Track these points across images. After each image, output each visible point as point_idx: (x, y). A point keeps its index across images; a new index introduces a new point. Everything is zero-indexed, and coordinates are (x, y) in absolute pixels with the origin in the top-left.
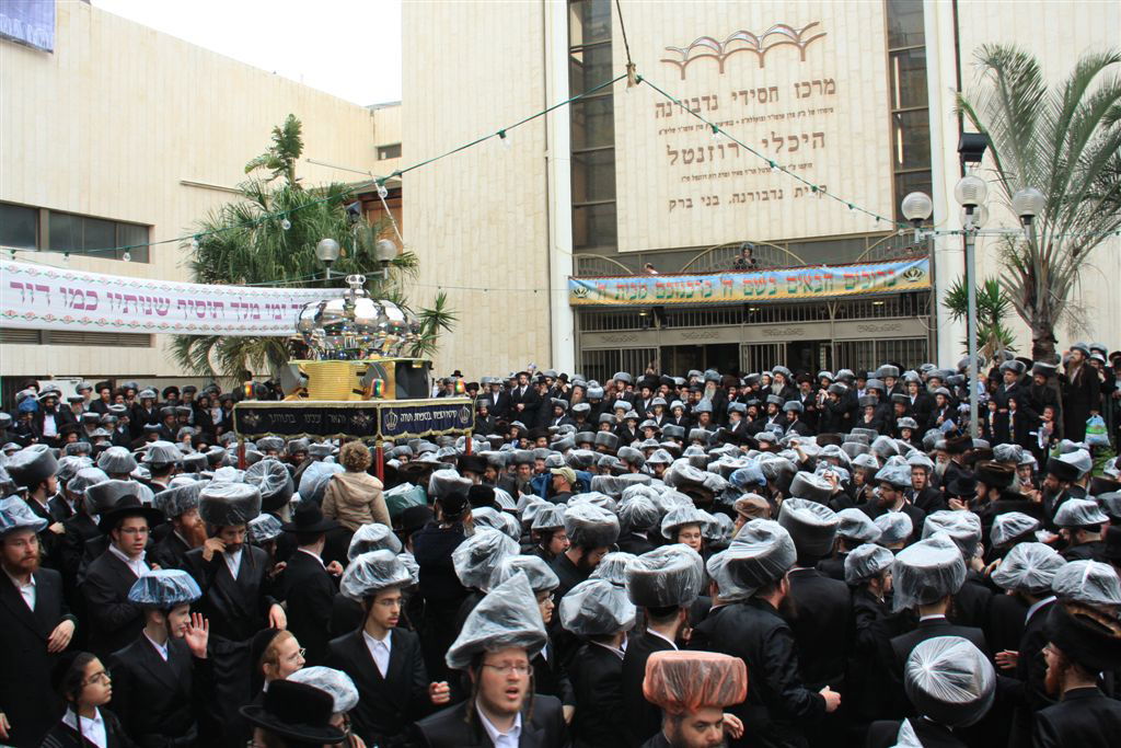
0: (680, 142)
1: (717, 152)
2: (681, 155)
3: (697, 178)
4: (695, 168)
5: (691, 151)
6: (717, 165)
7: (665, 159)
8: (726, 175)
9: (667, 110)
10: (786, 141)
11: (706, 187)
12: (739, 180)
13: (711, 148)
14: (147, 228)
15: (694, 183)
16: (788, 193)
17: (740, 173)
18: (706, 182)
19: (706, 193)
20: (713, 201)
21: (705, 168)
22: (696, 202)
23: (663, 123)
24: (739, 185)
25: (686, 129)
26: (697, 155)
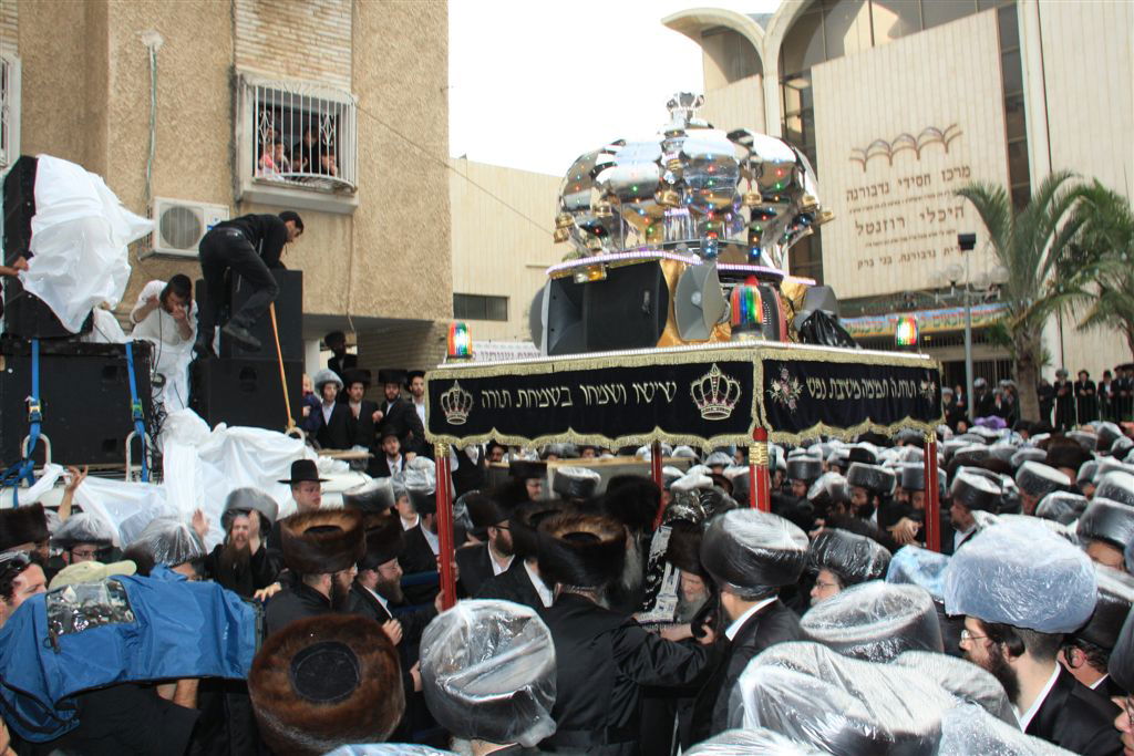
0: (865, 218)
1: (889, 225)
2: (865, 228)
3: (877, 244)
4: (875, 237)
5: (872, 225)
6: (890, 234)
7: (854, 231)
8: (896, 241)
9: (855, 195)
10: (937, 214)
11: (883, 251)
12: (905, 244)
13: (885, 222)
14: (505, 299)
15: (874, 248)
16: (939, 253)
17: (905, 239)
18: (882, 247)
19: (883, 254)
20: (887, 261)
21: (881, 237)
22: (877, 262)
23: (852, 204)
24: (905, 248)
25: (868, 209)
26: (876, 227)
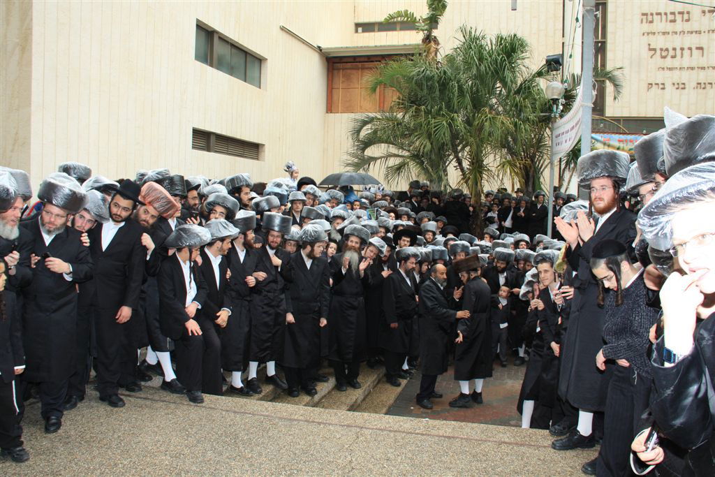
0: (659, 42)
1: (686, 52)
2: (658, 52)
3: (670, 69)
4: (669, 62)
5: (667, 50)
6: (686, 61)
7: (645, 53)
8: (692, 69)
9: (650, 18)
11: (676, 76)
12: (702, 73)
13: (682, 49)
14: (260, 60)
15: (668, 73)
17: (703, 68)
18: (677, 72)
19: (676, 80)
20: (681, 86)
21: (676, 63)
22: (669, 86)
23: (646, 27)
24: (702, 77)
25: (664, 33)
26: (671, 53)
